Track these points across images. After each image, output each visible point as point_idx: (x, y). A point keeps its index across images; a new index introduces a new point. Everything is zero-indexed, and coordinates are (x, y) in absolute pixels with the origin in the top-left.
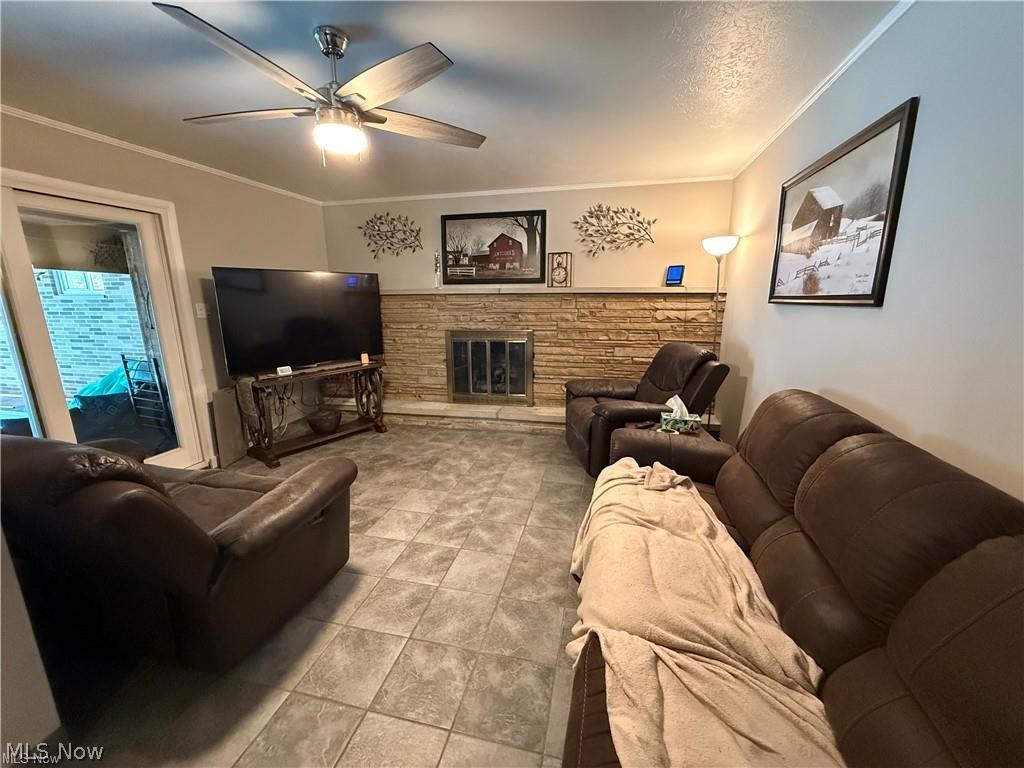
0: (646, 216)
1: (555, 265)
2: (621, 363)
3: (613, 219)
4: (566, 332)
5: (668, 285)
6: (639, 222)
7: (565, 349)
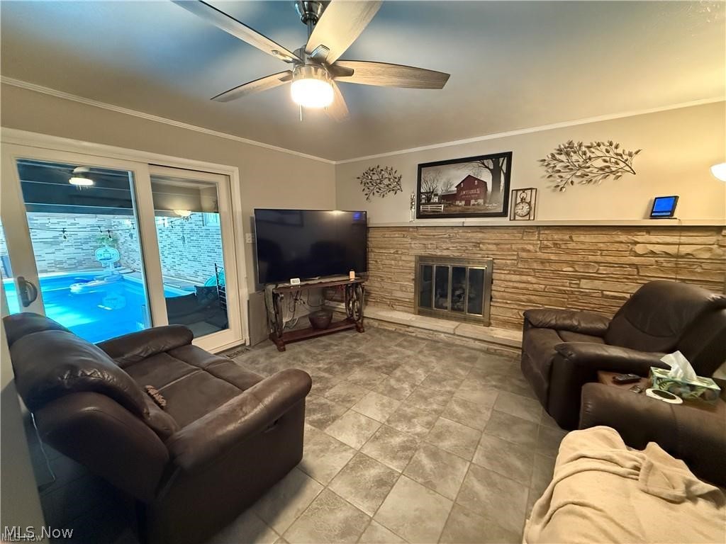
0: (625, 147)
1: (519, 200)
2: (587, 295)
3: (585, 153)
4: (527, 261)
5: (652, 217)
6: (617, 154)
7: (524, 278)
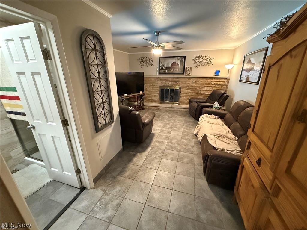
0: (211, 58)
1: (187, 70)
2: (202, 94)
3: (203, 58)
4: (189, 87)
5: (215, 75)
6: (209, 59)
7: (188, 91)
